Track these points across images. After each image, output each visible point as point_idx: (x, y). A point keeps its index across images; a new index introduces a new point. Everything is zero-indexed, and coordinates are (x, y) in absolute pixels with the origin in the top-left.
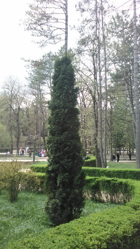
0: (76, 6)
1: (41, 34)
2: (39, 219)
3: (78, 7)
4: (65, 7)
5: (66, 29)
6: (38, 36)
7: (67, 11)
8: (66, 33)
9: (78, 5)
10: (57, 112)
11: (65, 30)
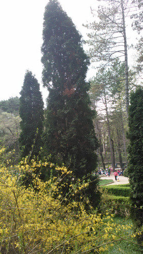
0: (132, 26)
1: (100, 59)
2: (128, 245)
3: (134, 26)
4: (122, 30)
5: (126, 50)
6: (97, 61)
7: (125, 33)
8: (126, 54)
9: (134, 24)
10: (137, 142)
11: (124, 52)
